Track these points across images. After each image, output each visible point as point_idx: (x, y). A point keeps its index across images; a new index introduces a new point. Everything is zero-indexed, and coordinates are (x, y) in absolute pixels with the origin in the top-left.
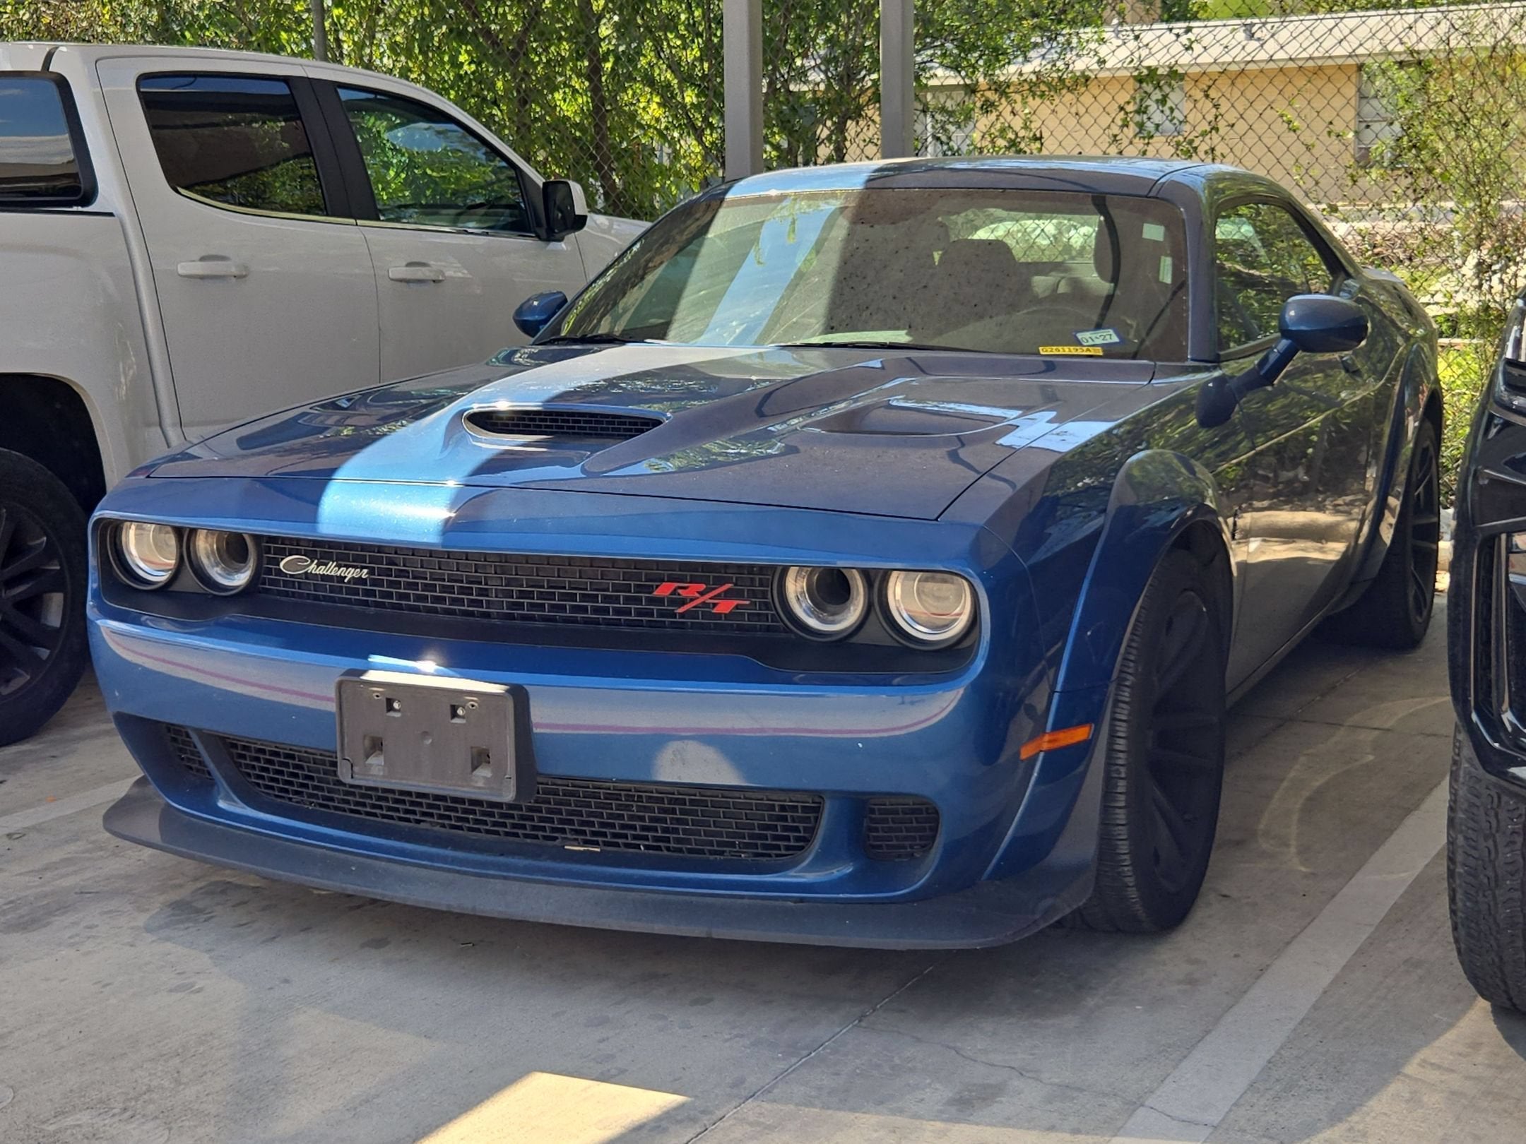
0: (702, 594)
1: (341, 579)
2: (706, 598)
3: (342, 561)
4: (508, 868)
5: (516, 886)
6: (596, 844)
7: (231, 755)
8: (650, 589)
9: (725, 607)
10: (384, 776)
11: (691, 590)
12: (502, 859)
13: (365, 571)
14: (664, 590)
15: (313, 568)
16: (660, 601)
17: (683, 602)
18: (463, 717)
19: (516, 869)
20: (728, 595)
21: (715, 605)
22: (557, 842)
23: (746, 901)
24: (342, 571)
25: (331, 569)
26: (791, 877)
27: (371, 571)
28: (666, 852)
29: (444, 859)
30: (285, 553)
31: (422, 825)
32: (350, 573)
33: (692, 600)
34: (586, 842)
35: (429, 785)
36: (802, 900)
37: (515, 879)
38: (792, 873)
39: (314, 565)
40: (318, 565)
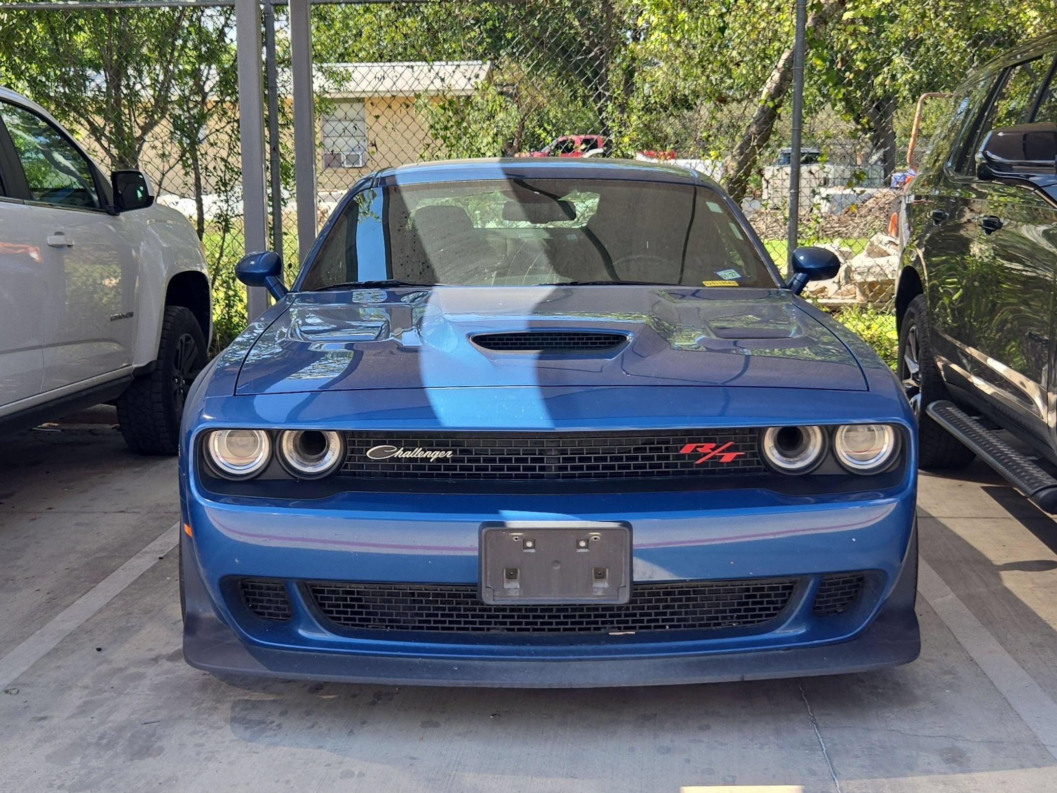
0: (713, 450)
1: (427, 459)
2: (716, 453)
3: (429, 446)
4: (581, 653)
5: (590, 664)
6: (633, 628)
7: (316, 597)
8: (677, 450)
9: (728, 457)
10: (520, 596)
11: (707, 448)
12: (573, 647)
13: (450, 452)
14: (687, 449)
15: (400, 453)
16: (682, 457)
17: (699, 456)
18: (584, 548)
19: (587, 653)
20: (729, 450)
21: (721, 457)
22: (603, 631)
23: (752, 654)
24: (429, 454)
25: (418, 453)
26: (780, 633)
27: (454, 452)
28: (683, 629)
29: (529, 653)
30: (369, 445)
31: (492, 632)
32: (434, 455)
33: (705, 455)
34: (627, 629)
35: (558, 598)
36: (789, 648)
37: (588, 660)
38: (777, 631)
39: (400, 451)
40: (404, 451)
